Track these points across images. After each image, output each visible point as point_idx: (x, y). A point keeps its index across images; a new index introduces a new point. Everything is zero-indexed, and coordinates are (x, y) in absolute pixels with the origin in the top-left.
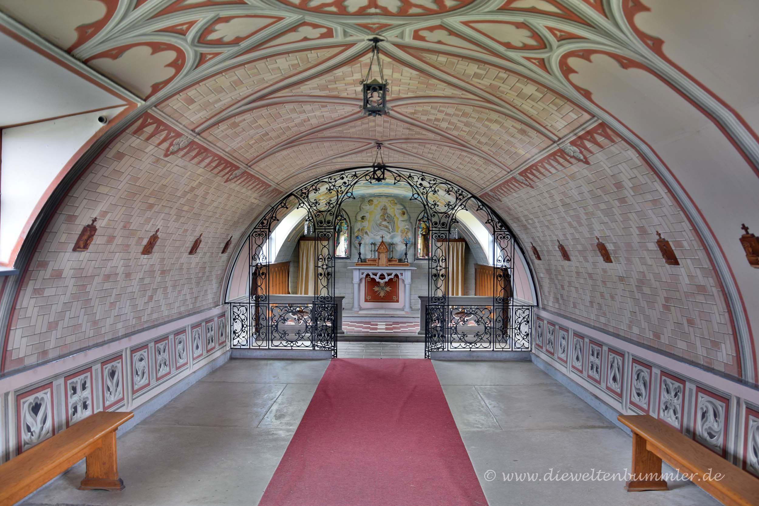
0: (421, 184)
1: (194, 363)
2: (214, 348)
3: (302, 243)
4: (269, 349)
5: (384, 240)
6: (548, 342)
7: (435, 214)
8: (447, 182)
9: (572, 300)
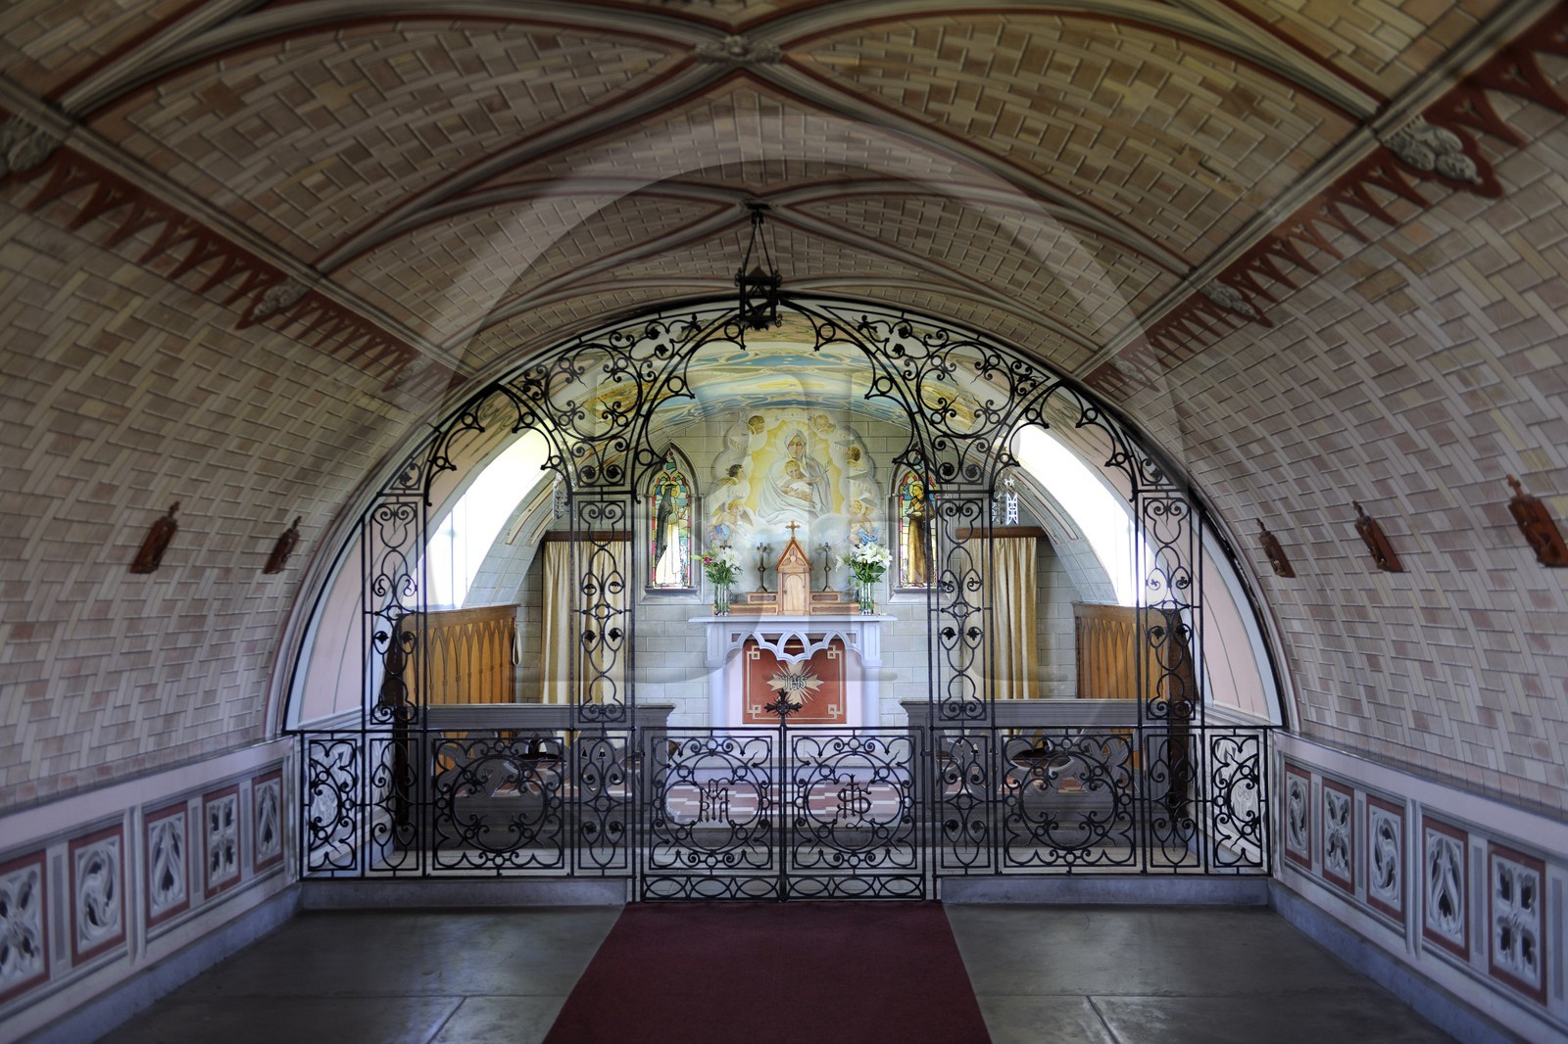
0: (899, 349)
1: (151, 935)
2: (236, 880)
3: (551, 546)
4: (425, 876)
5: (798, 538)
6: (1328, 846)
7: (946, 439)
8: (982, 339)
9: (1409, 704)
